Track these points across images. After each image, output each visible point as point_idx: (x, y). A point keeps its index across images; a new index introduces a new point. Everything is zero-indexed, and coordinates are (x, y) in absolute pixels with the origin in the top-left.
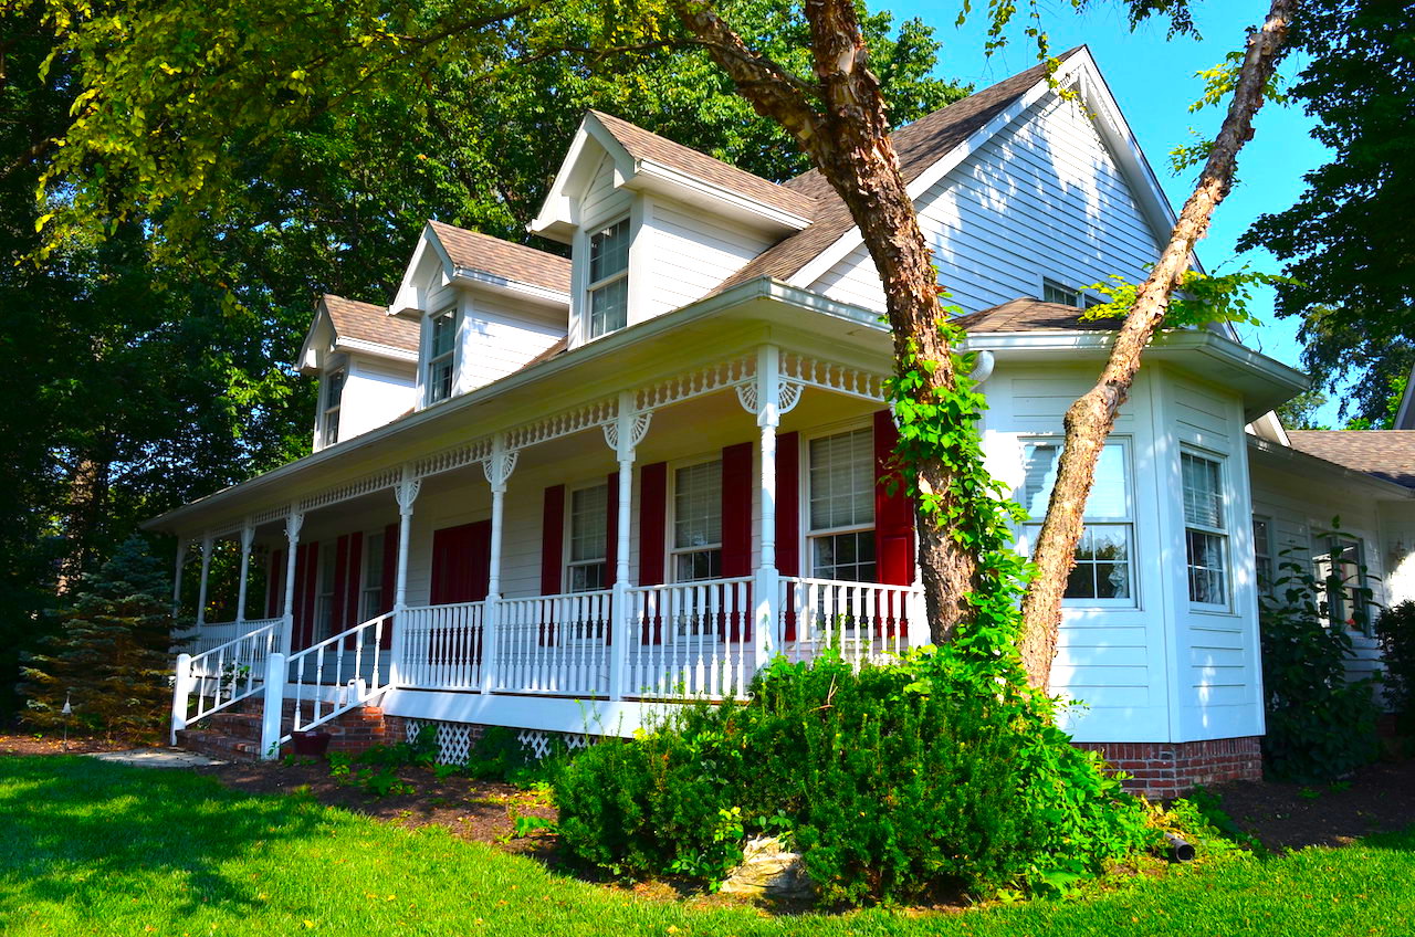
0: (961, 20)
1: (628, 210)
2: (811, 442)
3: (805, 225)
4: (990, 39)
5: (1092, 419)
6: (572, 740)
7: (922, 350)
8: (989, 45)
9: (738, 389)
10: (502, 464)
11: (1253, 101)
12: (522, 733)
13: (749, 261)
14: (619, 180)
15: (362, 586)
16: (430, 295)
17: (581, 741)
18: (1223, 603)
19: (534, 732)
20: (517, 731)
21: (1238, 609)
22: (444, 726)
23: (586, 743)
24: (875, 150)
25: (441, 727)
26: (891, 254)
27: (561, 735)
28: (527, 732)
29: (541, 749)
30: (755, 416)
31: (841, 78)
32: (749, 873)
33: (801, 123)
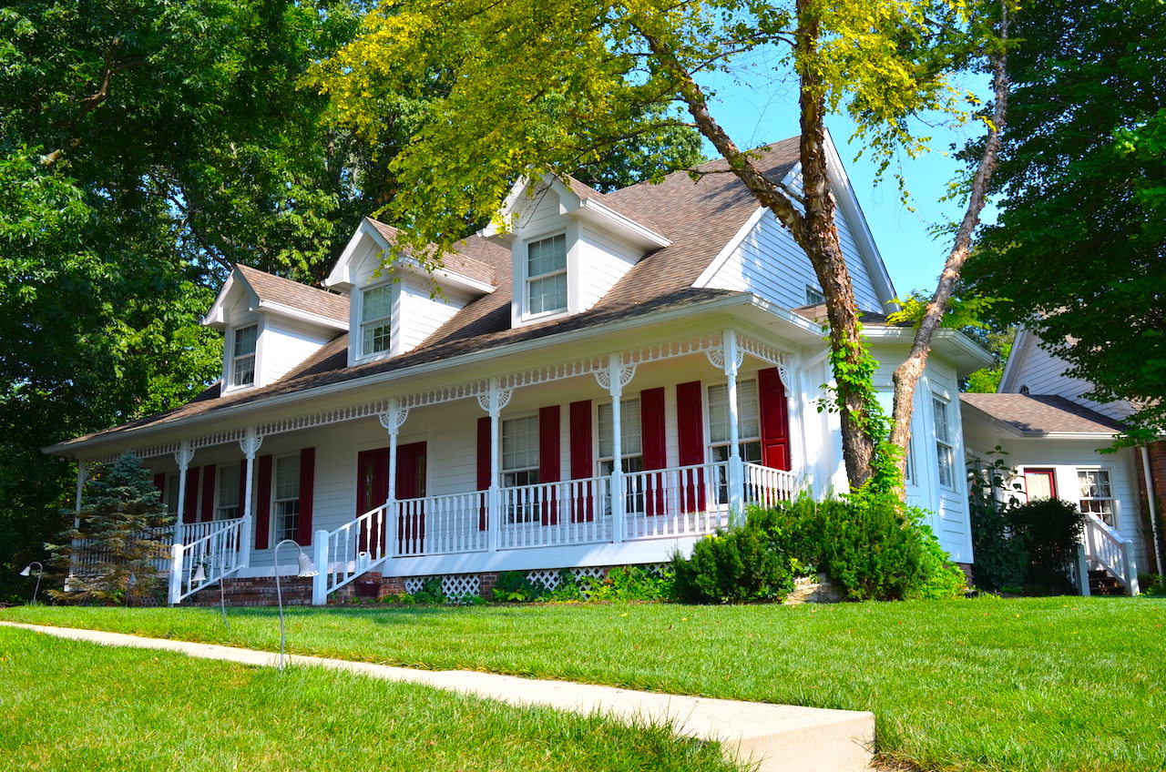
0: (855, 160)
1: (565, 228)
2: (709, 388)
3: (668, 244)
4: (876, 178)
5: (910, 376)
6: (578, 573)
7: (849, 338)
8: (875, 181)
9: (708, 354)
10: (498, 398)
11: (980, 204)
12: (531, 574)
13: (632, 266)
14: (563, 210)
15: (273, 498)
16: (359, 273)
17: (587, 572)
18: (950, 485)
19: (542, 572)
20: (526, 572)
21: (958, 491)
22: (449, 579)
23: (592, 572)
24: (830, 233)
25: (445, 579)
26: (836, 287)
27: (568, 570)
28: (534, 572)
29: (550, 582)
30: (723, 371)
31: (817, 196)
32: (798, 595)
33: (788, 214)
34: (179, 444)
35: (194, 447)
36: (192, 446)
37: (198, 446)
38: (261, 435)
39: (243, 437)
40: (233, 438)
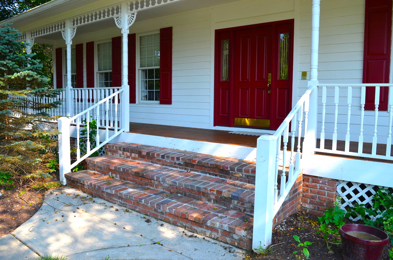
34: (64, 24)
35: (75, 25)
36: (74, 25)
37: (79, 25)
38: (134, 11)
39: (117, 13)
40: (108, 16)
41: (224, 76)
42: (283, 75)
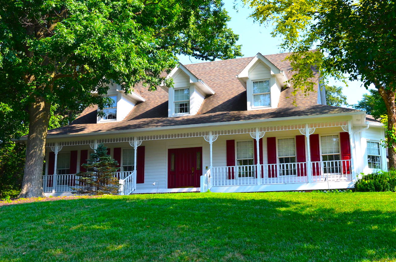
41: (173, 168)
42: (198, 167)
